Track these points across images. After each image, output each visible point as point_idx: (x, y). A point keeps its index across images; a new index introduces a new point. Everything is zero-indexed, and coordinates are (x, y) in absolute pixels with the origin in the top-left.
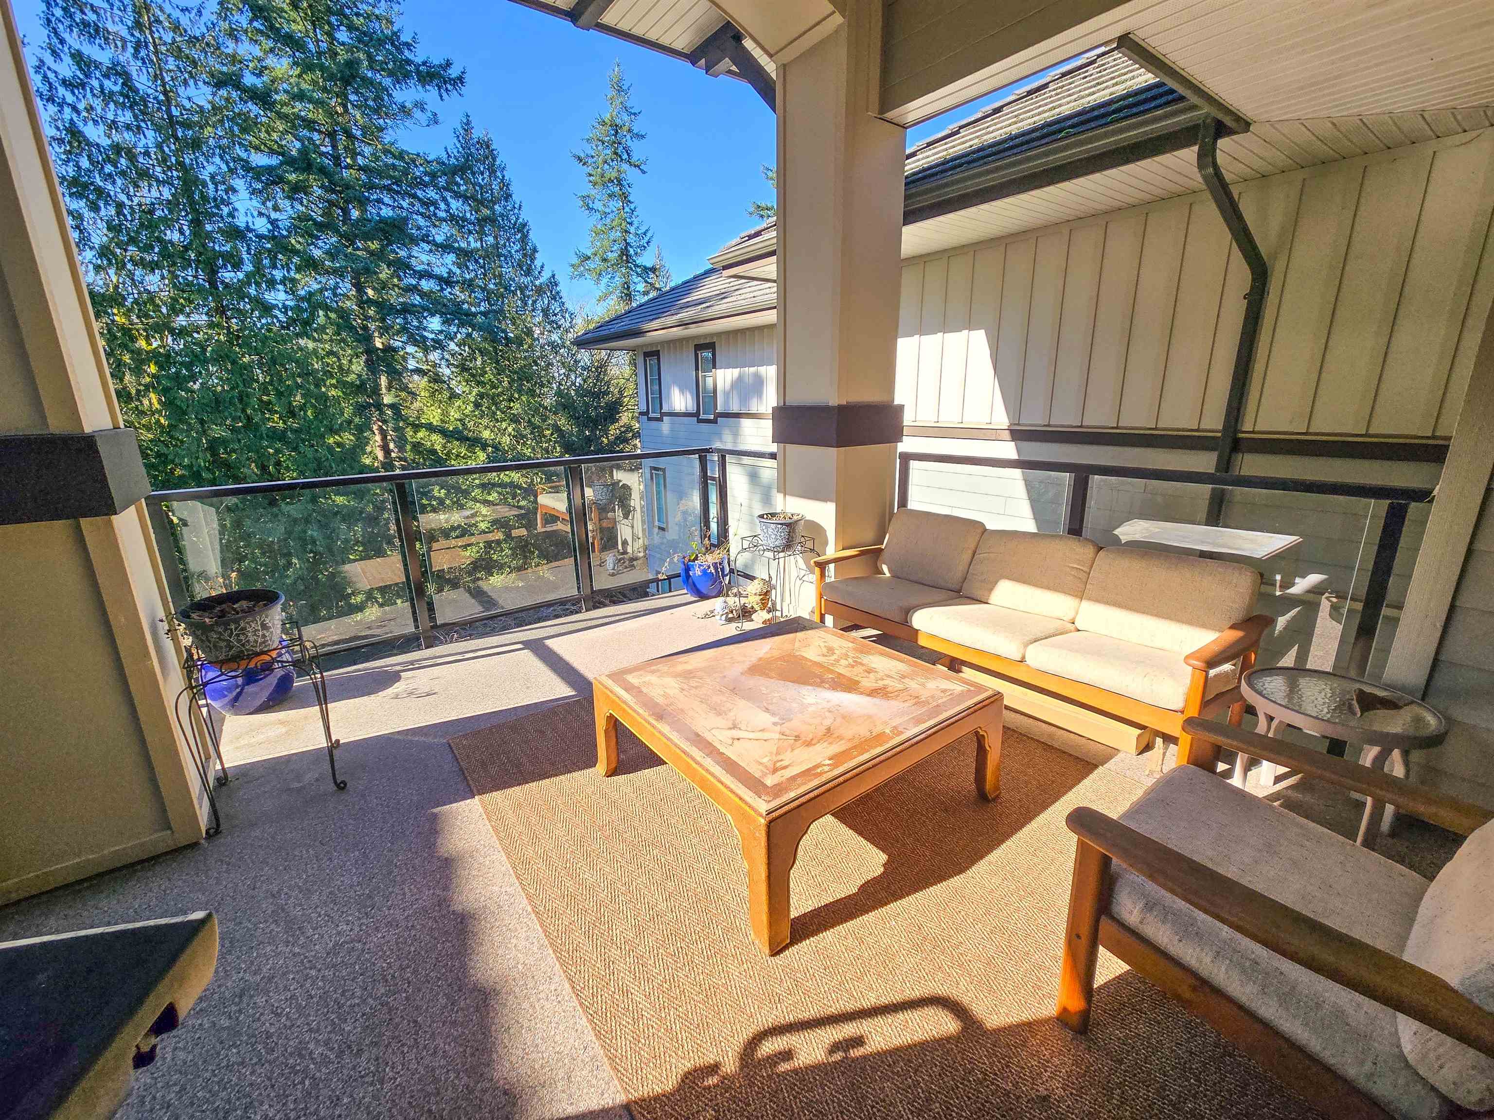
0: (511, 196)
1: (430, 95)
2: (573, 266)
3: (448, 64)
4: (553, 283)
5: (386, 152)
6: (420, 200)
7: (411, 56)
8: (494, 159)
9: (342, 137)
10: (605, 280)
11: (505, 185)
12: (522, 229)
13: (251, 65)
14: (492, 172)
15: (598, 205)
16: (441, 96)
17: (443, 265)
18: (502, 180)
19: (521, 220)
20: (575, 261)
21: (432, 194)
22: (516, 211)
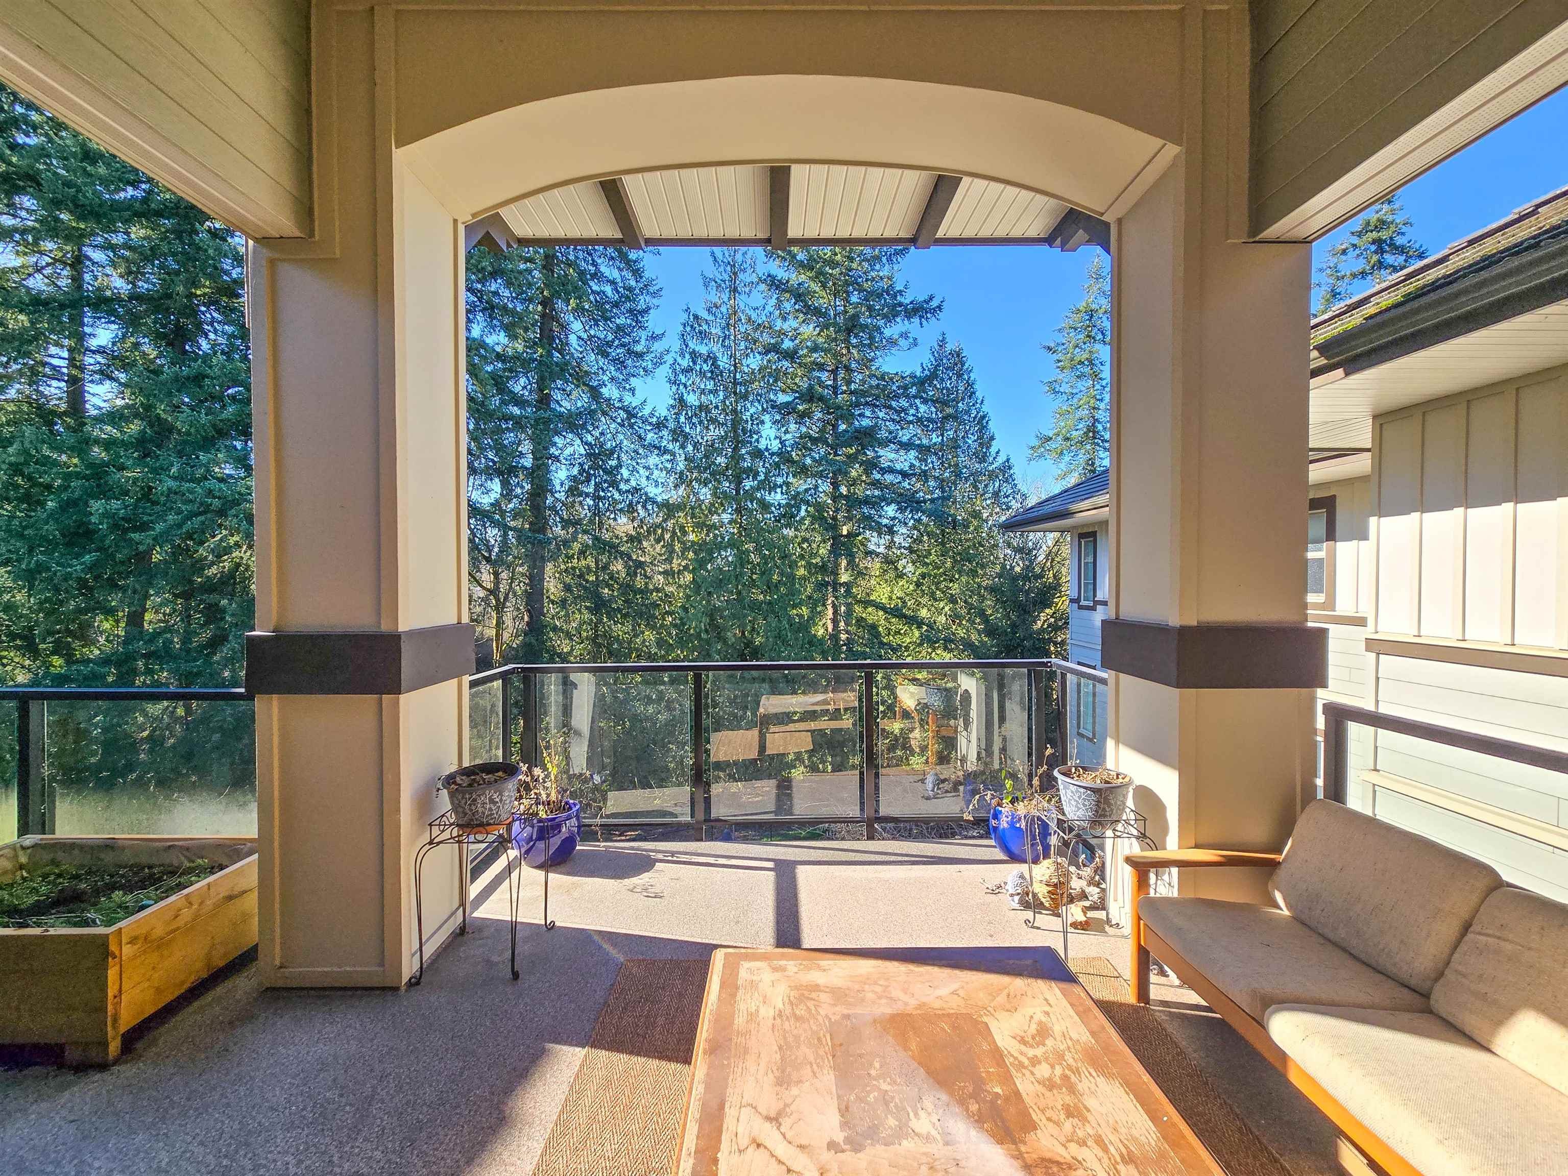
0: (974, 393)
1: (913, 326)
2: (1032, 448)
3: (931, 298)
4: (1007, 466)
5: (871, 376)
6: (894, 409)
7: (902, 300)
8: (963, 365)
9: (842, 374)
10: (1067, 458)
11: (970, 385)
12: (982, 421)
13: (790, 334)
14: (959, 376)
15: (1065, 388)
16: (921, 324)
17: (906, 460)
18: (967, 382)
19: (981, 413)
20: (1035, 442)
21: (904, 403)
22: (978, 405)
